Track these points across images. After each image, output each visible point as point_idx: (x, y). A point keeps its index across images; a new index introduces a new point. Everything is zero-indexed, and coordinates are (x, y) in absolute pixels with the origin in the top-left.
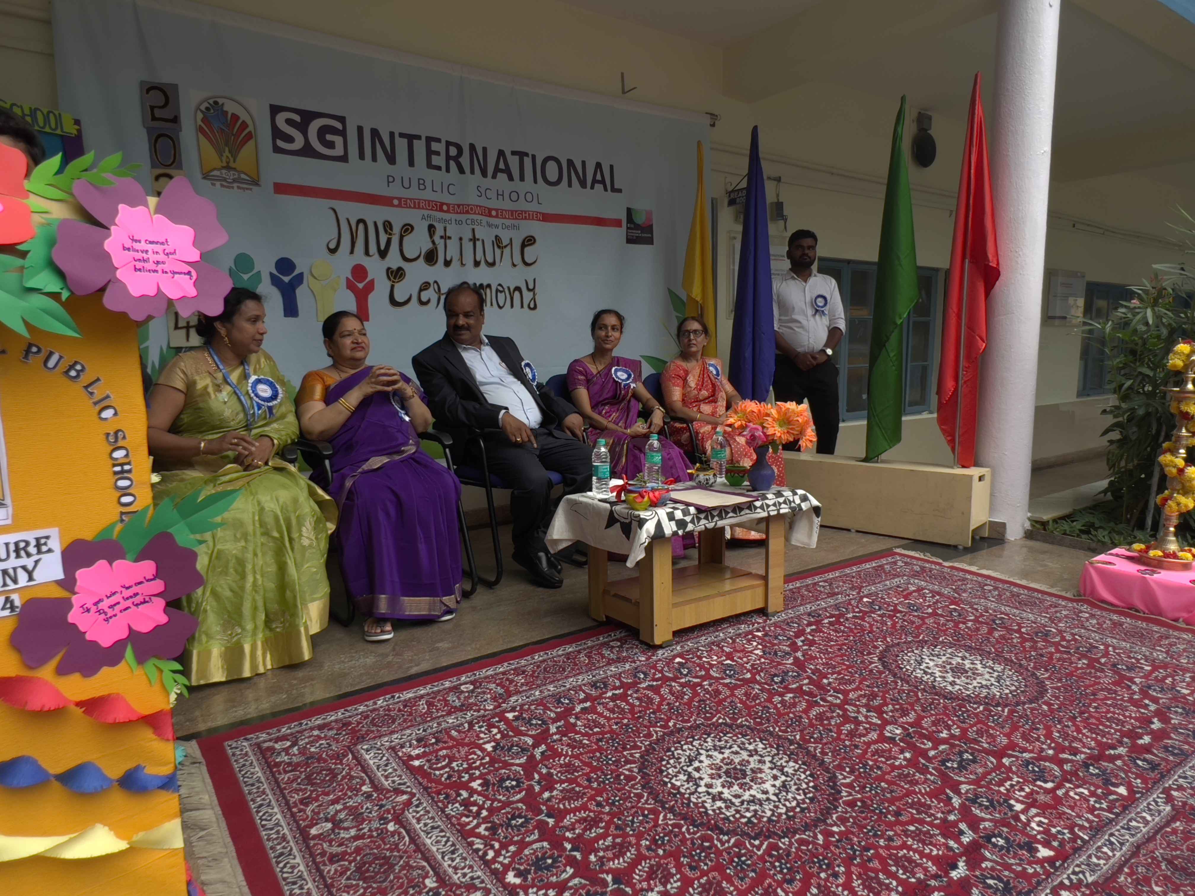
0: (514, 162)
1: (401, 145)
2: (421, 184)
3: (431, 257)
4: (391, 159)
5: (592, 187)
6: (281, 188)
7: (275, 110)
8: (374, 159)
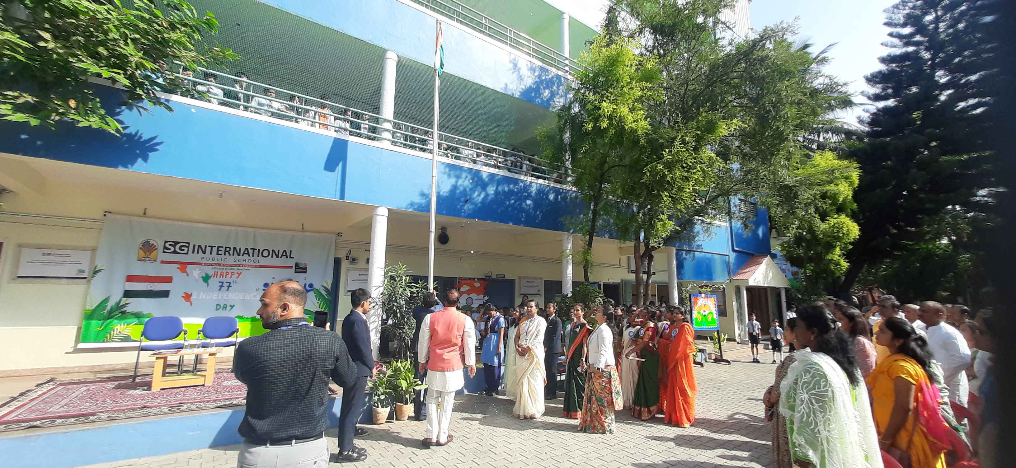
0: (251, 252)
1: (208, 249)
2: (214, 259)
5: (281, 257)
6: (163, 262)
7: (166, 242)
8: (198, 253)
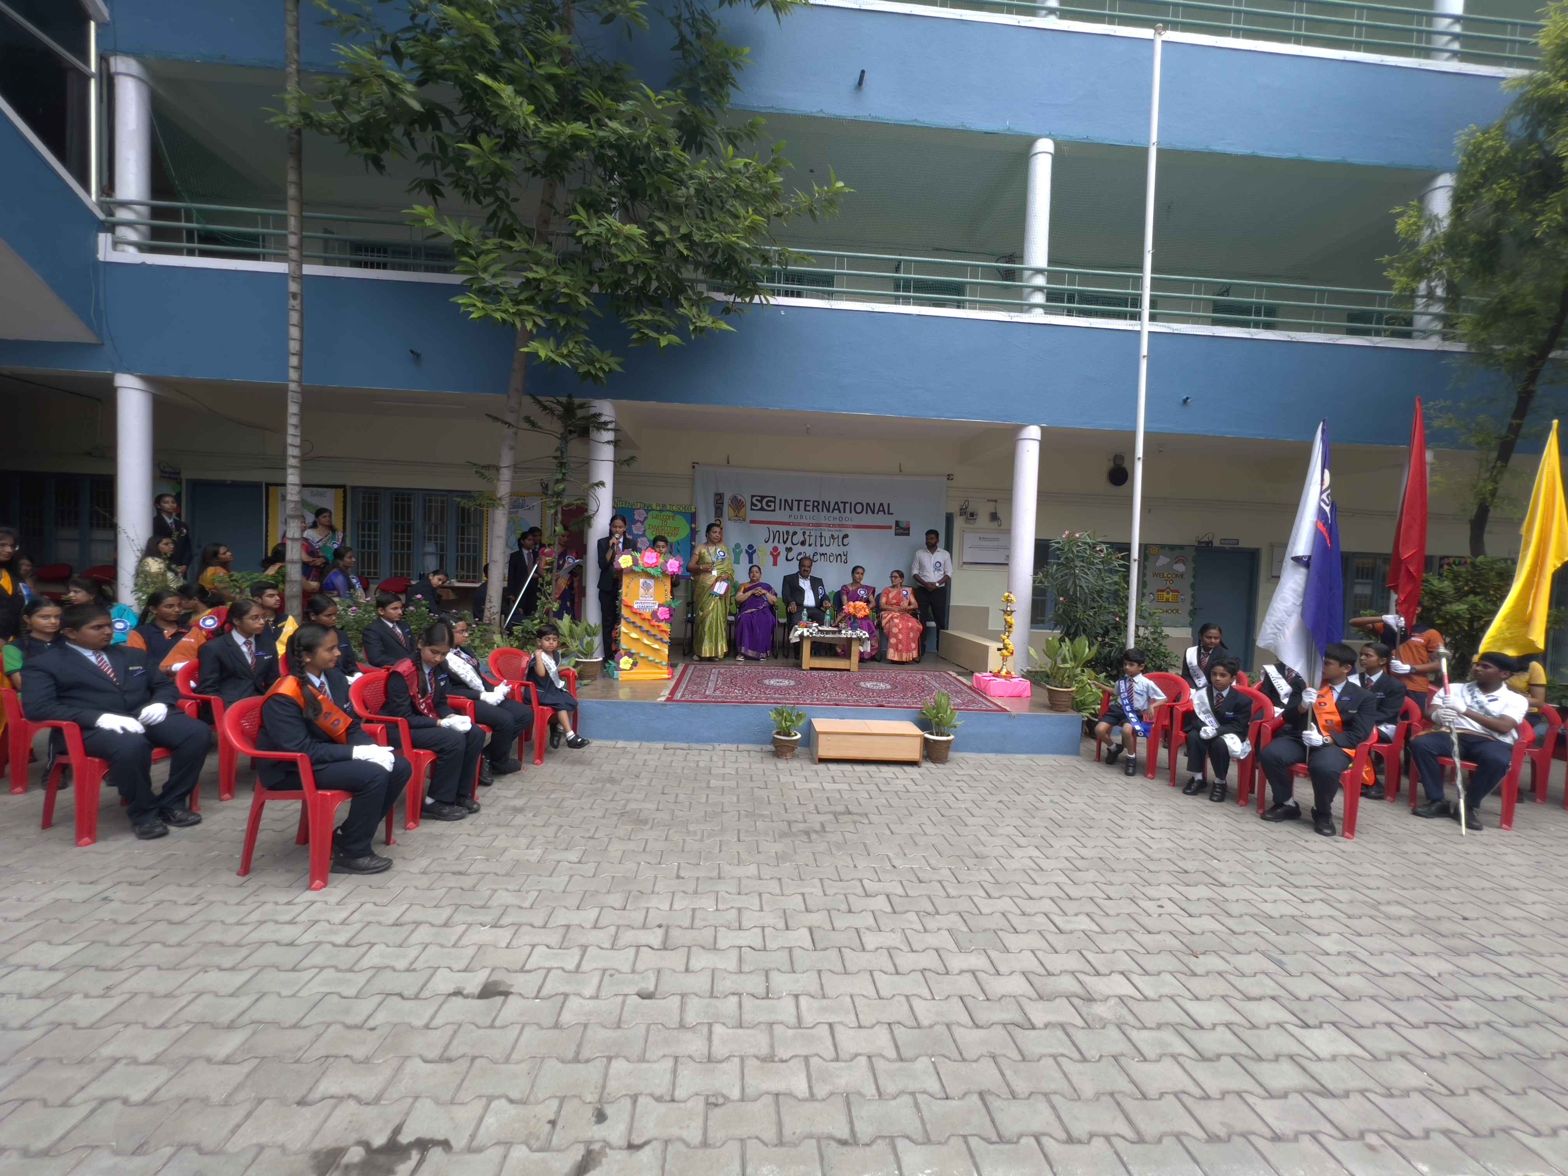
0: (842, 506)
1: (795, 504)
2: (802, 517)
3: (803, 543)
4: (791, 509)
6: (752, 522)
7: (753, 496)
8: (785, 509)
